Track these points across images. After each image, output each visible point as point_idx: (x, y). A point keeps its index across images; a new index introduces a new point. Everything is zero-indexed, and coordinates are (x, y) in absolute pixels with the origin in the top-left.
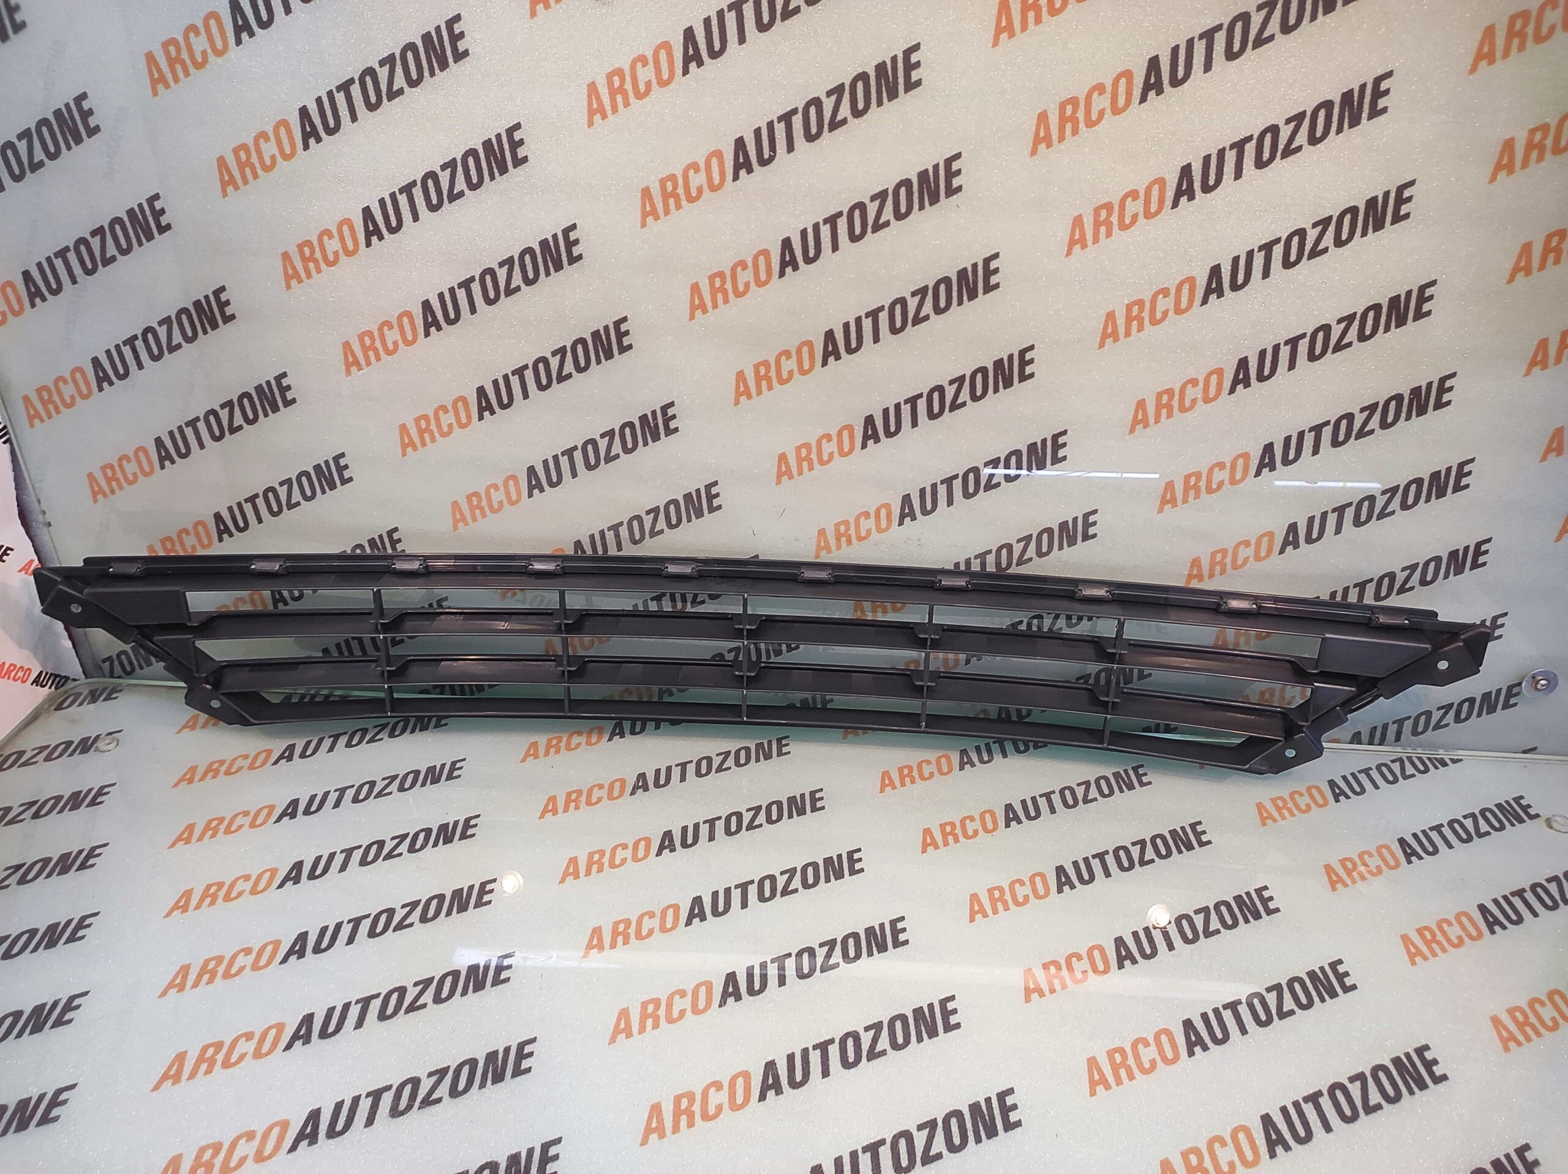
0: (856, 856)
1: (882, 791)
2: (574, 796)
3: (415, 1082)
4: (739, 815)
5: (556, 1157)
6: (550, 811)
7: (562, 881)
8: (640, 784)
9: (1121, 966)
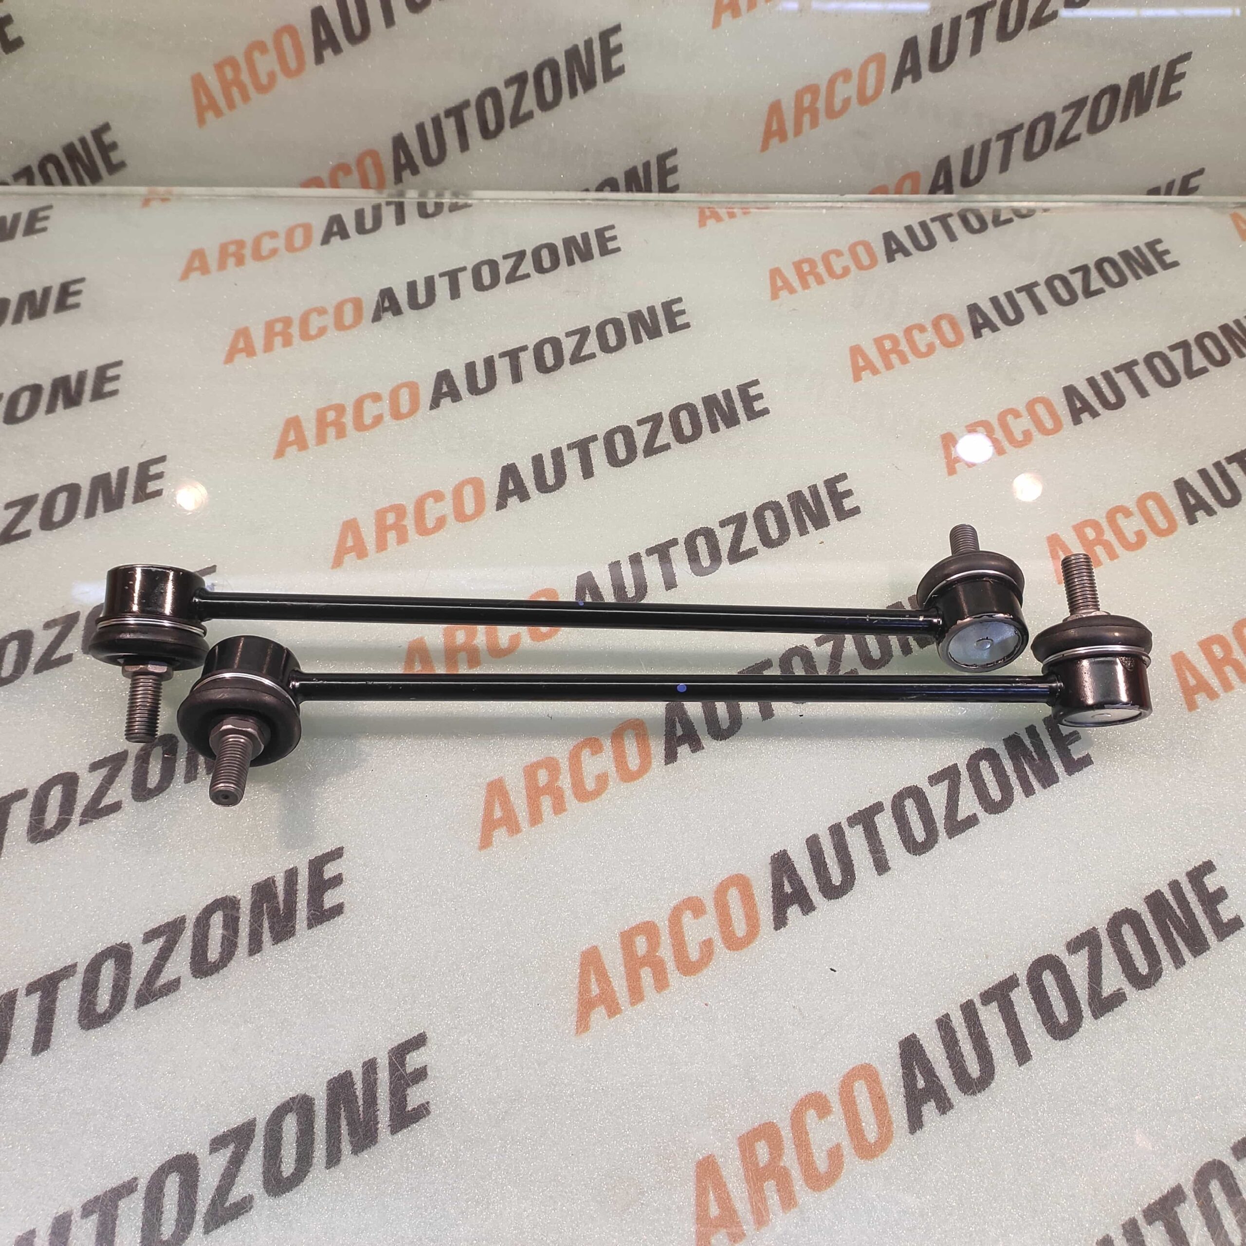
0: (753, 391)
1: (775, 296)
2: (279, 327)
3: (69, 781)
4: (556, 343)
5: (337, 880)
6: (241, 350)
7: (280, 453)
8: (387, 304)
9: (1192, 520)
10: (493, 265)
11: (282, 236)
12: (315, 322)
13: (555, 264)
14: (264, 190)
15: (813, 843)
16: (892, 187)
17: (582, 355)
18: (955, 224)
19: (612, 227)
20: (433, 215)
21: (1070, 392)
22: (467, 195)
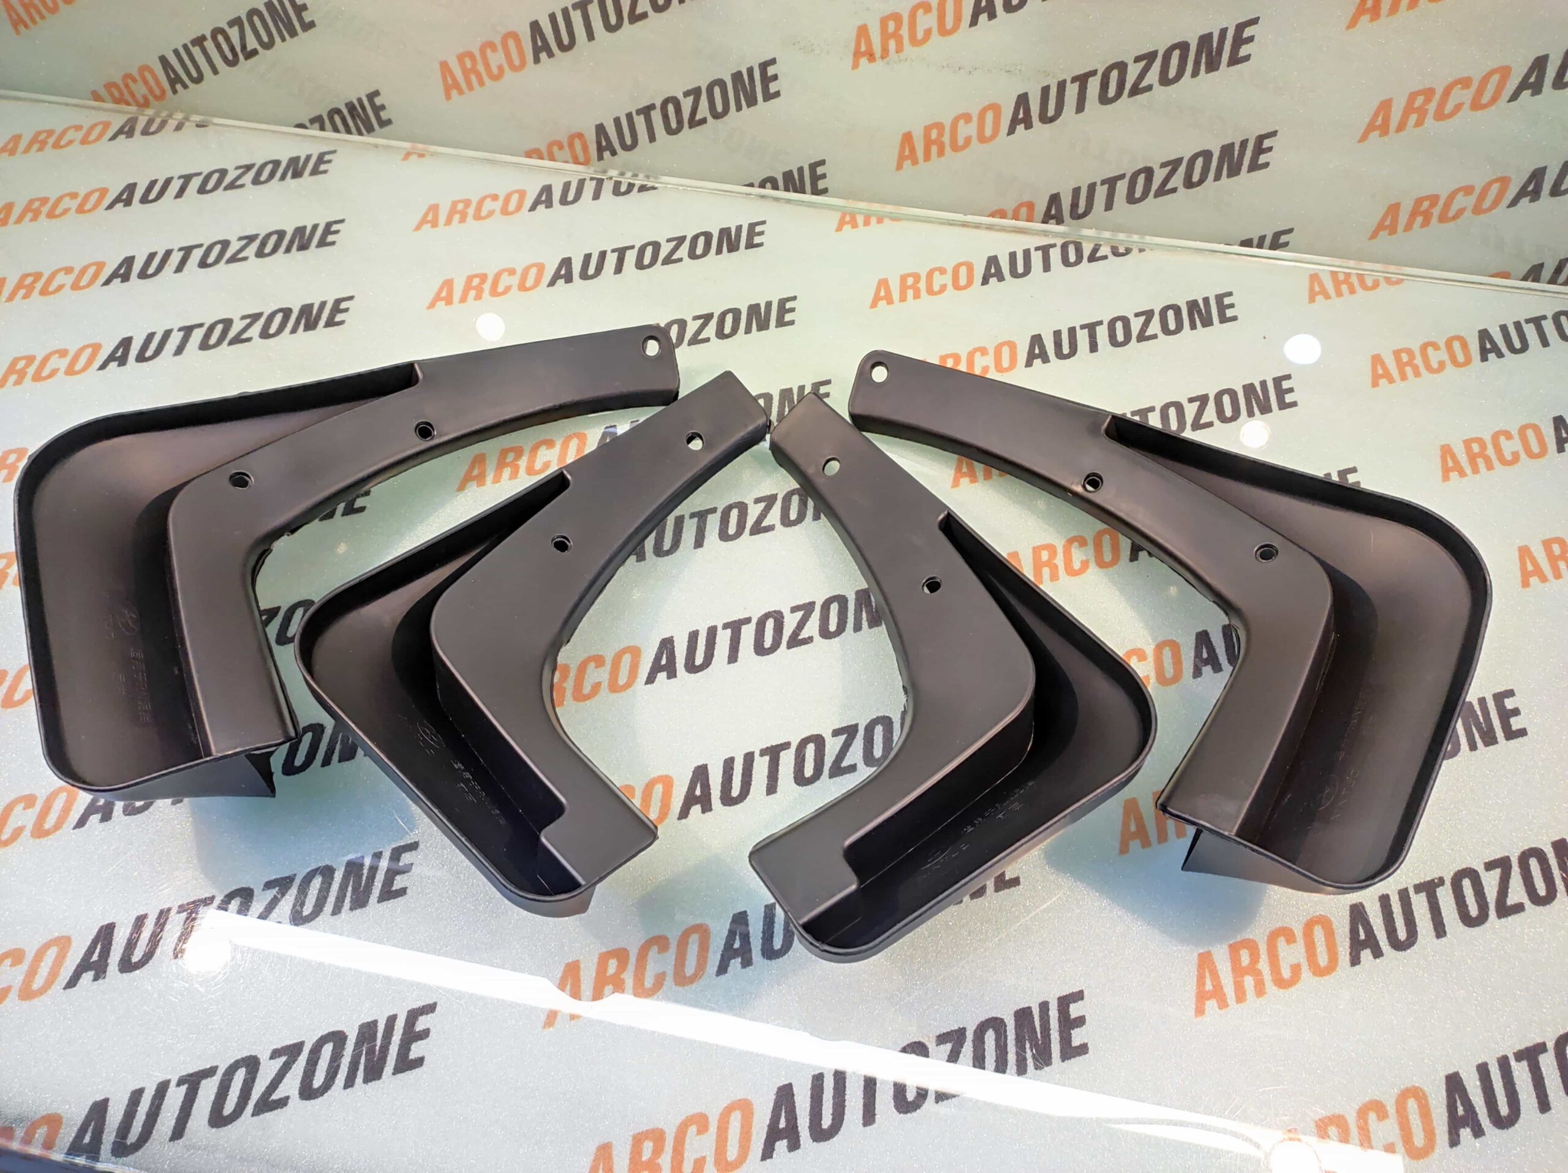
10: (656, 246)
11: (501, 199)
12: (505, 281)
13: (706, 252)
14: (498, 157)
15: (729, 764)
16: (1010, 214)
17: (700, 338)
18: (1055, 255)
19: (763, 223)
20: (624, 194)
22: (656, 178)
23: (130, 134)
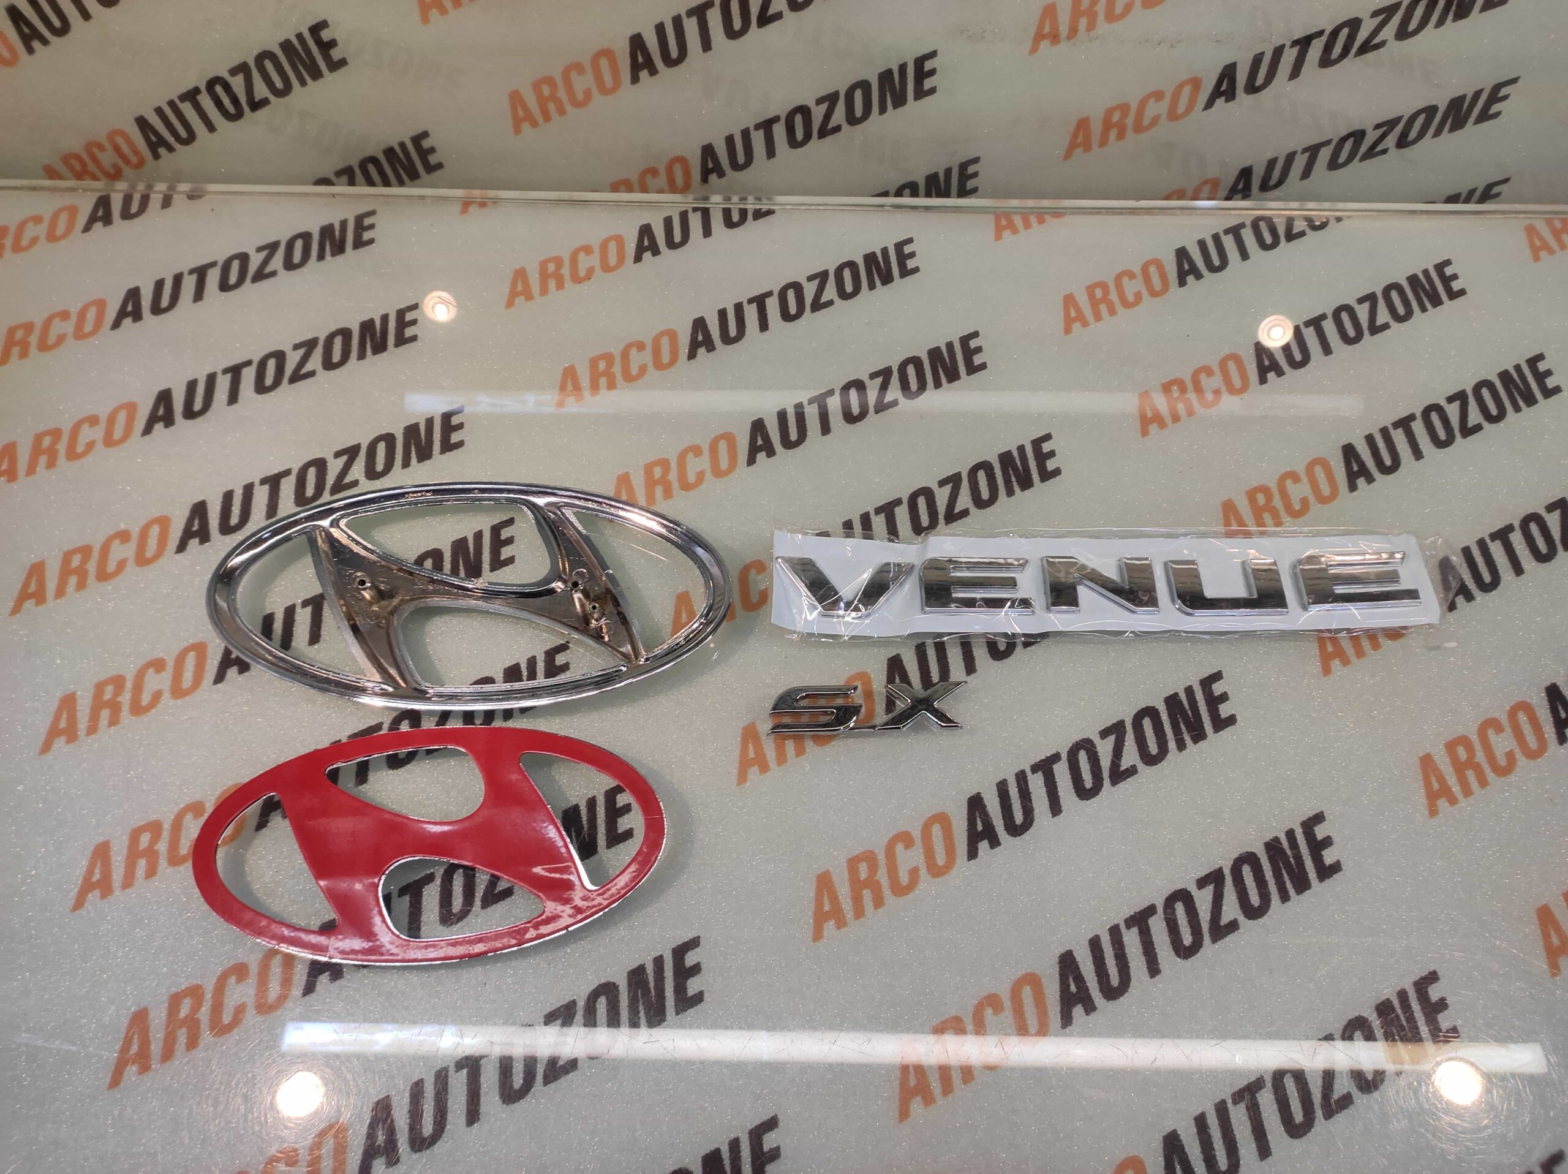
10: (797, 287)
11: (597, 250)
12: (636, 359)
13: (857, 287)
15: (1095, 944)
16: (1190, 193)
17: (886, 401)
18: (1248, 236)
19: (910, 241)
20: (738, 225)
21: (1349, 452)
22: (769, 199)
23: (107, 220)
